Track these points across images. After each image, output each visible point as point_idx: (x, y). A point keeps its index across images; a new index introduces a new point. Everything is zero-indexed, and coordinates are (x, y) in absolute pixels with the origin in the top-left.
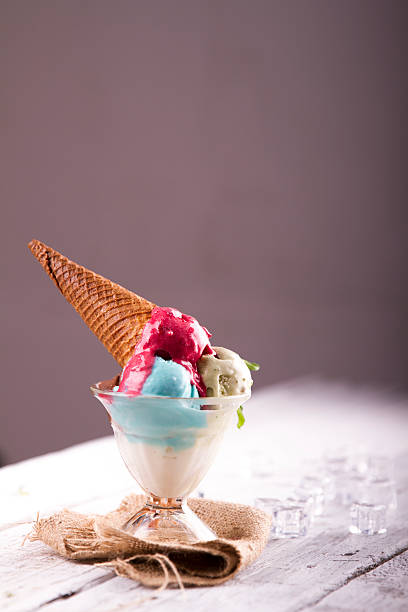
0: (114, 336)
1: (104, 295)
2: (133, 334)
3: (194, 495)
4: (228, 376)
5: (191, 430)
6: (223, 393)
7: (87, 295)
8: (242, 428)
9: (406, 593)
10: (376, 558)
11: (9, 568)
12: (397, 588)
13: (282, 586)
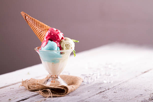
0: (40, 35)
1: (38, 25)
2: (44, 35)
3: (61, 74)
4: (67, 45)
5: (58, 58)
6: (66, 49)
7: (34, 25)
8: (75, 57)
9: (108, 98)
10: (107, 89)
11: (14, 93)
12: (107, 96)
13: (78, 96)
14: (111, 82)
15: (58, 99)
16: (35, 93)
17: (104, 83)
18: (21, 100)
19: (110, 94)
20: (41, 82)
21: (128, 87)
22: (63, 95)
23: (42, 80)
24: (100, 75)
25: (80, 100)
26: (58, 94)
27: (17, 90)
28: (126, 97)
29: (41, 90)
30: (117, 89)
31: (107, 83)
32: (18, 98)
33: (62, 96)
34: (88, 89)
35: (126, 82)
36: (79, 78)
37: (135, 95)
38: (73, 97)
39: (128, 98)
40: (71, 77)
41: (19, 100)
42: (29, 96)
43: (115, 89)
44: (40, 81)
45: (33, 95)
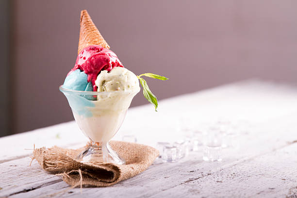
6: (104, 90)
9: (201, 192)
10: (204, 174)
11: (14, 176)
12: (199, 189)
13: (142, 188)
14: (219, 160)
15: (98, 191)
16: (55, 177)
17: (203, 161)
18: (22, 190)
19: (206, 185)
20: (73, 154)
21: (250, 171)
22: (109, 184)
23: (76, 151)
24: (200, 145)
25: (142, 194)
26: (101, 181)
27: (22, 170)
28: (239, 192)
29: (66, 172)
30: (225, 176)
31: (210, 162)
32: (17, 187)
33: (107, 185)
34: (166, 173)
35: (249, 160)
36: (151, 150)
37: (257, 189)
38: (130, 189)
39: (243, 195)
40: (135, 147)
41: (18, 191)
42: (40, 183)
43: (222, 174)
44: (70, 153)
45: (49, 181)
